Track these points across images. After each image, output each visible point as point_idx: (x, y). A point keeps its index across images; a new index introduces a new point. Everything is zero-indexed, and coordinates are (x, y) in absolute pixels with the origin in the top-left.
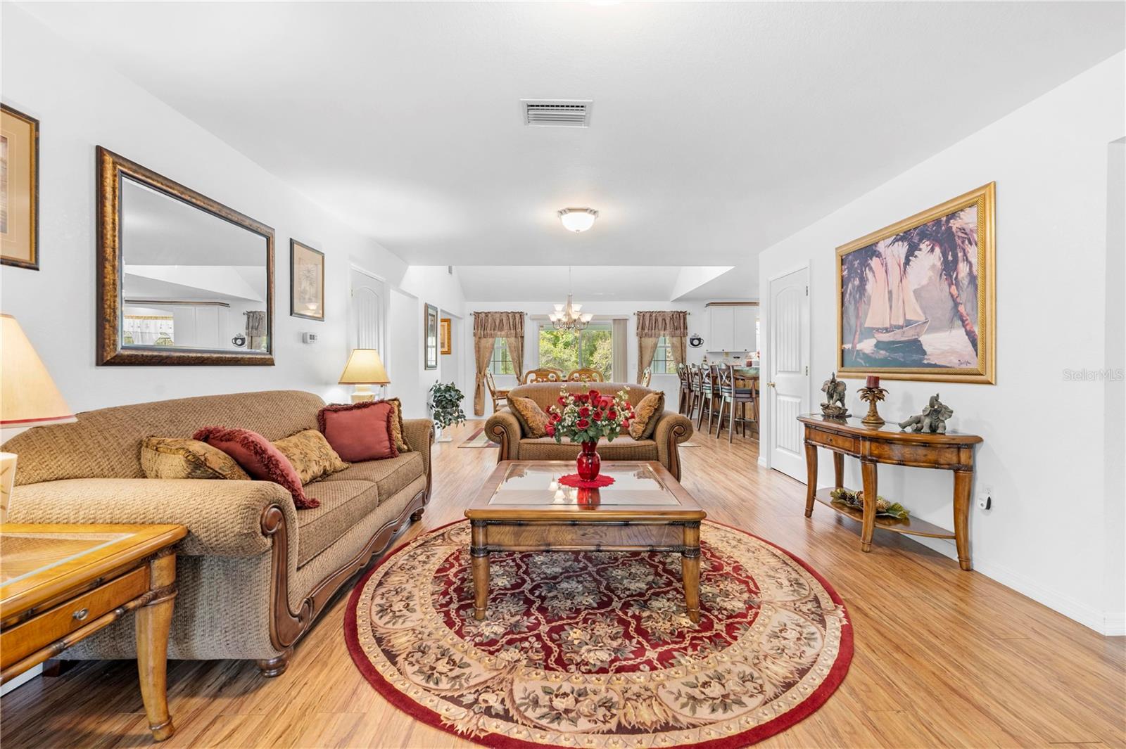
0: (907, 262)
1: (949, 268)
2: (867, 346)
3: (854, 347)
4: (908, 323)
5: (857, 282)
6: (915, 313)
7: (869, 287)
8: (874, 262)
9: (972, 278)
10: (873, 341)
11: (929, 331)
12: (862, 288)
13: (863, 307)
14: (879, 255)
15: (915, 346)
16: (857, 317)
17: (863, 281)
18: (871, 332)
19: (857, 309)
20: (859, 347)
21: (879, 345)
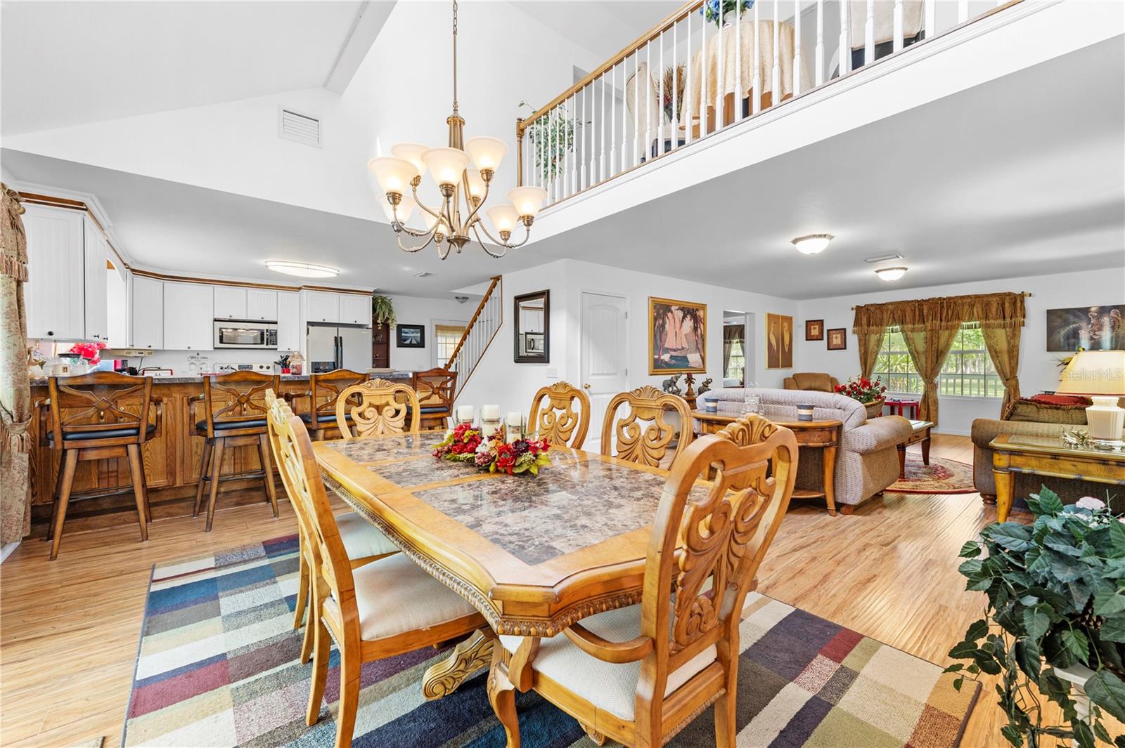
0: (682, 321)
1: (695, 329)
2: (666, 357)
3: (659, 358)
4: (683, 348)
5: (661, 322)
6: (685, 345)
7: (667, 326)
8: (669, 315)
9: (702, 336)
10: (669, 355)
11: (690, 353)
12: (663, 326)
13: (663, 336)
14: (672, 312)
15: (685, 358)
16: (661, 340)
17: (664, 323)
18: (667, 350)
19: (661, 336)
20: (662, 357)
21: (672, 357)
